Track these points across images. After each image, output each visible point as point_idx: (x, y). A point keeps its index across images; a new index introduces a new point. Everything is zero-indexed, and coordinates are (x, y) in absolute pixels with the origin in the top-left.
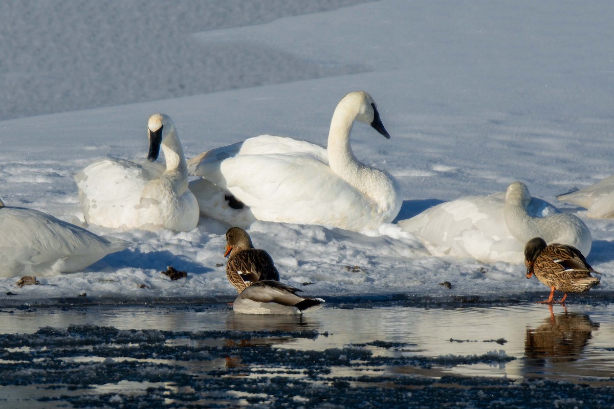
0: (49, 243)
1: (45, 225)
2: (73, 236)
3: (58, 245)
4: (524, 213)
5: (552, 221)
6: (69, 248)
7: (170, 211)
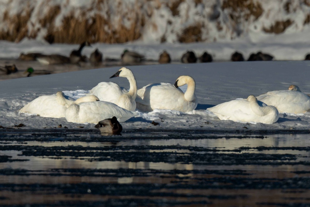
0: (115, 113)
1: (114, 107)
2: (123, 110)
3: (119, 113)
4: (258, 105)
5: (267, 108)
6: (122, 115)
7: (128, 107)
